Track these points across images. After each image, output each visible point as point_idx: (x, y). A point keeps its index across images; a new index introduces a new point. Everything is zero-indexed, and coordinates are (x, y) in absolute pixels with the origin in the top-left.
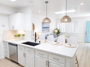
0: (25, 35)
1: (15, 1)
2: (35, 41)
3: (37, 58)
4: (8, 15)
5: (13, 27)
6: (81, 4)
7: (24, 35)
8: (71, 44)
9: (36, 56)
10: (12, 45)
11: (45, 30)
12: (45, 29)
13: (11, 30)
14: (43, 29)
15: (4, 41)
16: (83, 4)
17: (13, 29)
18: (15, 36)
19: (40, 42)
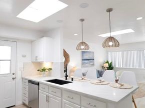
0: (53, 70)
1: (39, 22)
2: (66, 79)
3: (65, 104)
4: (32, 42)
5: (36, 57)
6: (137, 19)
7: (51, 69)
8: (123, 84)
9: (64, 100)
10: (32, 83)
11: (87, 63)
12: (86, 61)
13: (33, 63)
14: (83, 61)
15: (22, 78)
16: (141, 18)
17: (36, 60)
18: (38, 71)
19: (72, 79)
